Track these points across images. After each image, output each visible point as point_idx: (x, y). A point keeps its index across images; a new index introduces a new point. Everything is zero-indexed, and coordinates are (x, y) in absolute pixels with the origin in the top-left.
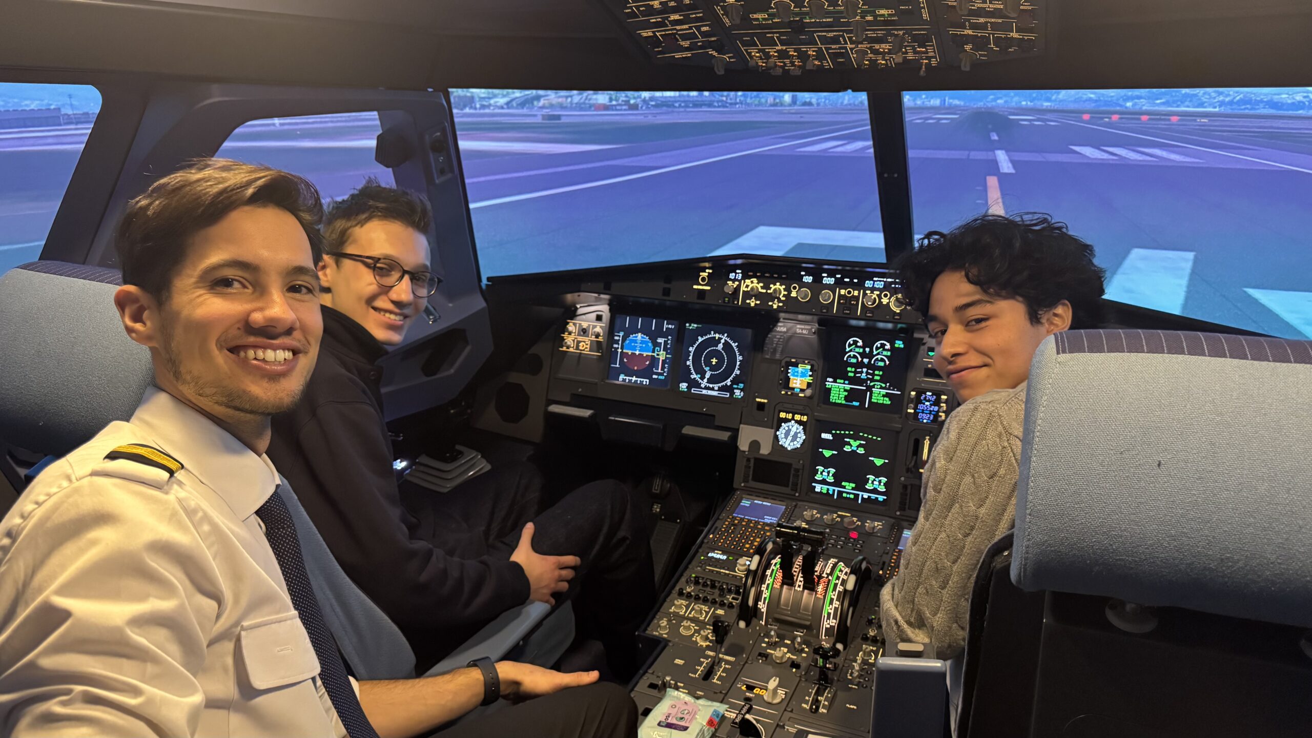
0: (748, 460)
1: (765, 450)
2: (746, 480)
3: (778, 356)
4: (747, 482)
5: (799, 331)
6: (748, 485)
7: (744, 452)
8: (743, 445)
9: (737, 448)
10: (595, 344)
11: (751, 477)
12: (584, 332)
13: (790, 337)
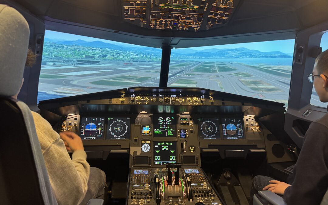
0: (134, 158)
1: (139, 154)
2: (133, 164)
3: (139, 124)
4: (134, 165)
5: (145, 117)
6: (134, 166)
7: (132, 155)
8: (132, 153)
9: (129, 154)
10: (74, 128)
11: (135, 163)
12: (70, 124)
13: (143, 118)
